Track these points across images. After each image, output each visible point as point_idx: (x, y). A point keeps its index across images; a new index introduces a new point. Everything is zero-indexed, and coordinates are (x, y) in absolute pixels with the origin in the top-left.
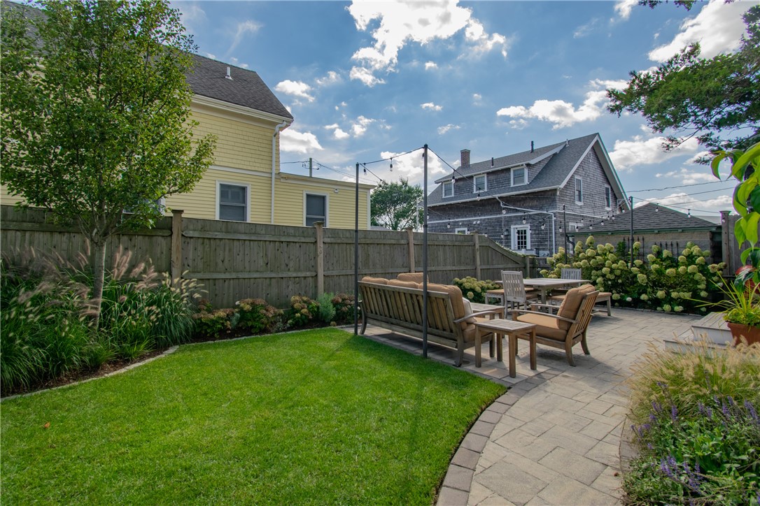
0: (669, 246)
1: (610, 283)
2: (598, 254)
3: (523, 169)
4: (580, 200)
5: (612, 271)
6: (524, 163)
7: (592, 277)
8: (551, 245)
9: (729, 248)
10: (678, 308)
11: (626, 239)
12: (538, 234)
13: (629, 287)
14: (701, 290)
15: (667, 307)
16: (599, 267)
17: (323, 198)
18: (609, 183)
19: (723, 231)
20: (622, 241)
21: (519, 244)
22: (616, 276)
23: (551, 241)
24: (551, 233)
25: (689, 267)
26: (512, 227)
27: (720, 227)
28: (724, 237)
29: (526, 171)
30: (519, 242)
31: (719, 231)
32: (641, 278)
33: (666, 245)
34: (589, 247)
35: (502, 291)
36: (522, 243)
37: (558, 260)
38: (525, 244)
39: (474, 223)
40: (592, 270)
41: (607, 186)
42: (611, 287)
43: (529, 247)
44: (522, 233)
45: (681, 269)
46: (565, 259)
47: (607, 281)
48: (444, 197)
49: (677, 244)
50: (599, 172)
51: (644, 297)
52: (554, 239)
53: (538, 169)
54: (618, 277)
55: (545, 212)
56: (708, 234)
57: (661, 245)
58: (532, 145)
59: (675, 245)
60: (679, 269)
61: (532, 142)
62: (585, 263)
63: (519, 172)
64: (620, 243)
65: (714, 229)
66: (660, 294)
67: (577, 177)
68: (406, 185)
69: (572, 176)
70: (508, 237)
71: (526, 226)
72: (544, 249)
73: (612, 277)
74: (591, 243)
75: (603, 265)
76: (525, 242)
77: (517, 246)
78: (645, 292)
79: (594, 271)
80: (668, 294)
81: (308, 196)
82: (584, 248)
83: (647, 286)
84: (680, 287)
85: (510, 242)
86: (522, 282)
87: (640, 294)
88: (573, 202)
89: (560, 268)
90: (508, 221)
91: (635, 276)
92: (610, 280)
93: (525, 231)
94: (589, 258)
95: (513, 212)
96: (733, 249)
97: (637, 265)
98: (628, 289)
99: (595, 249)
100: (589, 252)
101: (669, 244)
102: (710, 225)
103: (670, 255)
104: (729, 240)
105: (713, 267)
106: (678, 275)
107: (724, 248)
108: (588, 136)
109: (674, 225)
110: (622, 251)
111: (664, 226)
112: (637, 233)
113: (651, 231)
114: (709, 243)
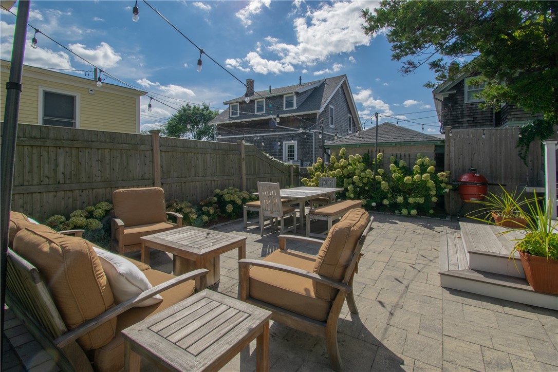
0: (403, 157)
1: (358, 189)
2: (349, 164)
3: (293, 96)
4: (332, 124)
5: (361, 179)
6: (294, 92)
7: (344, 185)
8: (312, 157)
9: (450, 159)
10: (414, 212)
11: (370, 151)
12: (303, 148)
13: (373, 193)
14: (433, 196)
15: (405, 211)
16: (350, 176)
17: (72, 99)
18: (351, 114)
19: (446, 145)
20: (367, 153)
21: (289, 157)
22: (363, 183)
23: (312, 154)
24: (312, 148)
25: (424, 175)
26: (284, 143)
27: (443, 141)
28: (446, 149)
29: (295, 98)
30: (289, 155)
31: (442, 144)
32: (384, 185)
33: (401, 156)
34: (342, 157)
35: (258, 203)
36: (291, 156)
37: (317, 169)
38: (293, 156)
39: (255, 139)
40: (344, 178)
41: (349, 115)
42: (359, 193)
43: (296, 159)
44: (291, 148)
45: (417, 176)
46: (322, 168)
47: (356, 188)
48: (231, 116)
49: (409, 155)
50: (345, 105)
51: (386, 202)
52: (314, 153)
53: (304, 97)
54: (365, 184)
55: (308, 131)
56: (434, 147)
57: (397, 156)
58: (300, 79)
59: (407, 156)
60: (415, 177)
61: (300, 77)
62: (339, 171)
63: (290, 99)
64: (365, 154)
65: (438, 143)
66: (400, 199)
67: (331, 106)
68: (208, 109)
69: (328, 105)
70: (281, 150)
71: (294, 143)
72: (306, 161)
73: (361, 185)
74: (343, 154)
75: (354, 174)
76: (293, 155)
77: (287, 158)
78: (386, 198)
79: (345, 180)
80: (406, 199)
81: (47, 94)
82: (339, 158)
83: (388, 192)
84: (414, 192)
85: (282, 155)
86: (278, 193)
87: (382, 199)
88: (328, 124)
89: (318, 176)
90: (280, 138)
91: (379, 183)
92: (358, 187)
93: (293, 146)
94: (343, 167)
95: (285, 131)
96: (453, 159)
97: (380, 173)
98: (373, 195)
99: (347, 159)
100: (342, 162)
101: (403, 155)
102: (436, 139)
103: (405, 165)
104: (450, 152)
105: (442, 175)
106: (414, 182)
107: (446, 158)
108: (339, 77)
109: (408, 139)
110: (368, 161)
111: (400, 140)
112: (379, 146)
113: (390, 144)
114: (433, 155)
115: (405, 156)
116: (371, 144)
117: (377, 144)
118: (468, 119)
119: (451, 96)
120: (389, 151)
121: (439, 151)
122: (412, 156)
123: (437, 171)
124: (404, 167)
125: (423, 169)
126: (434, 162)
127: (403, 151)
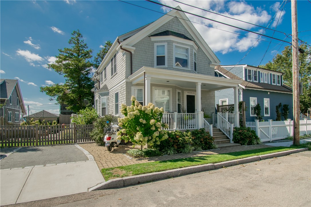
0: (50, 121)
4: (11, 103)
11: (40, 119)
25: (55, 125)
41: (18, 98)
57: (48, 120)
65: (58, 117)
88: (9, 104)
104: (60, 119)
105: (59, 125)
107: (60, 121)
109: (51, 116)
110: (40, 122)
111: (49, 116)
112: (44, 118)
113: (46, 117)
114: (57, 120)
116: (41, 117)
117: (43, 117)
120: (46, 119)
121: (58, 119)
122: (52, 120)
123: (58, 124)
124: (50, 123)
125: (55, 123)
126: (57, 122)
127: (50, 119)
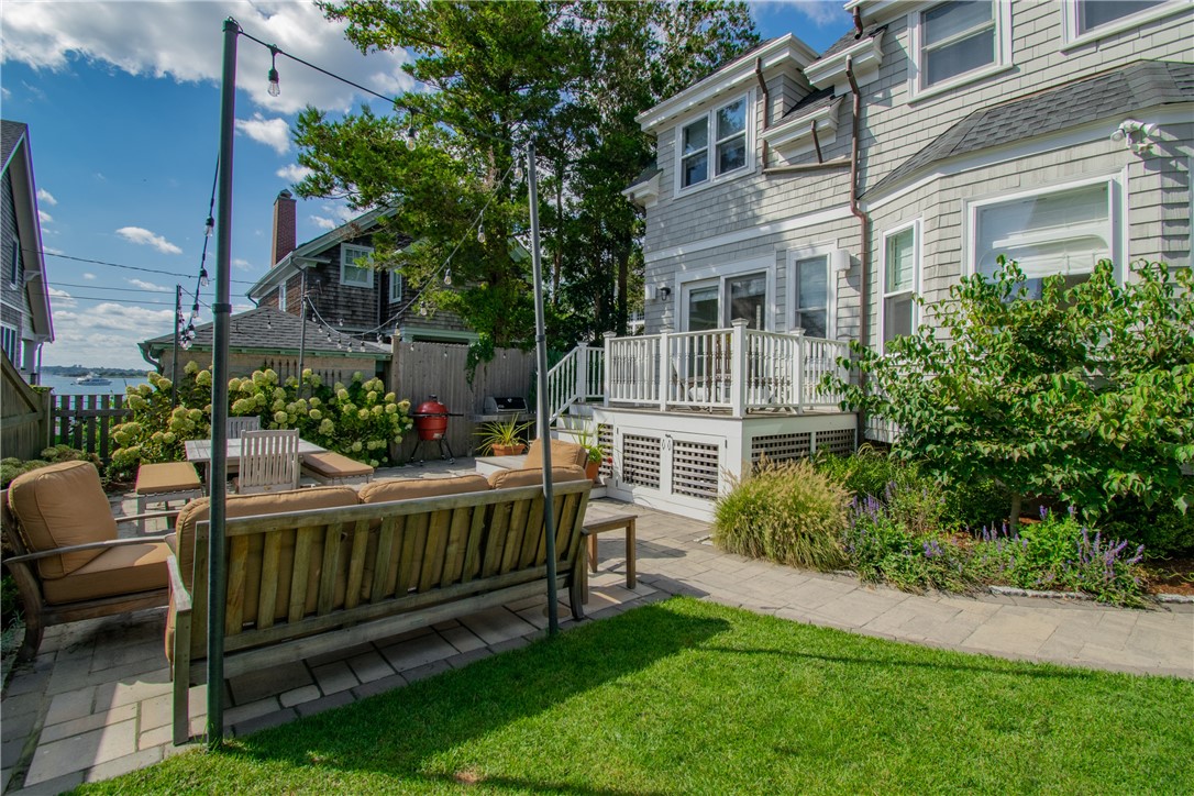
11: (268, 362)
18: (17, 234)
19: (394, 361)
20: (262, 365)
27: (389, 355)
32: (329, 425)
41: (15, 239)
45: (377, 408)
49: (340, 374)
56: (375, 362)
59: (336, 374)
60: (373, 410)
91: (317, 422)
97: (315, 405)
101: (330, 372)
104: (398, 372)
106: (372, 417)
107: (393, 381)
108: (15, 124)
113: (311, 353)
114: (374, 374)
115: (333, 374)
118: (345, 312)
119: (321, 267)
121: (380, 369)
122: (344, 376)
127: (329, 366)
